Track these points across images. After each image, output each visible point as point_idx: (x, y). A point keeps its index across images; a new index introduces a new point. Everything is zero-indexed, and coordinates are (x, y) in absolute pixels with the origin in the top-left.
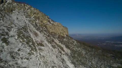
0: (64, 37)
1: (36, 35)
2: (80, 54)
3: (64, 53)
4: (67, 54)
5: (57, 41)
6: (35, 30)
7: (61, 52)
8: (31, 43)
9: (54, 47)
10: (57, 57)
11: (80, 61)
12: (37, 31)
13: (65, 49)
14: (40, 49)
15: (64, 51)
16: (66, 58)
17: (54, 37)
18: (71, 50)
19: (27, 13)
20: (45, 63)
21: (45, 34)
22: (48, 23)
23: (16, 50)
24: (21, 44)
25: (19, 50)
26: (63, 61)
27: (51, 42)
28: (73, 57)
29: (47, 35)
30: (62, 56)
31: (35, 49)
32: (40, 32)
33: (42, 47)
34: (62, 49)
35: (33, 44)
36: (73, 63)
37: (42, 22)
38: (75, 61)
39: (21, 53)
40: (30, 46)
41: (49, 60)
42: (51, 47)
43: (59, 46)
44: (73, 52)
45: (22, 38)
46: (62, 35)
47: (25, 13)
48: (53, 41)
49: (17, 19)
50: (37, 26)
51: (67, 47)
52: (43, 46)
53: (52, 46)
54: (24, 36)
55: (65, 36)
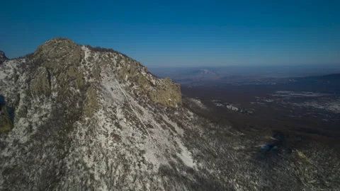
0: (174, 109)
1: (141, 112)
2: (196, 135)
3: (175, 134)
4: (179, 136)
5: (166, 118)
6: (138, 105)
7: (172, 134)
8: (140, 126)
9: (164, 127)
10: (169, 140)
11: (195, 143)
12: (140, 106)
13: (177, 128)
14: (151, 132)
15: (176, 132)
16: (178, 140)
17: (161, 112)
18: (184, 129)
19: (118, 74)
20: (159, 146)
21: (150, 109)
22: (151, 88)
23: (131, 136)
24: (132, 128)
25: (133, 135)
26: (175, 143)
27: (160, 120)
28: (186, 139)
29: (153, 109)
30: (174, 138)
31: (146, 132)
32: (144, 107)
33: (152, 130)
34: (173, 129)
35: (142, 126)
36: (186, 145)
37: (141, 87)
38: (188, 143)
39: (136, 138)
40: (141, 130)
41: (162, 143)
42: (161, 129)
43: (169, 126)
44: (187, 131)
45: (131, 121)
46: (172, 105)
47: (114, 72)
48: (161, 119)
49: (112, 89)
50: (137, 96)
51: (180, 125)
52: (152, 127)
53: (162, 126)
54: (130, 117)
55: (177, 106)
